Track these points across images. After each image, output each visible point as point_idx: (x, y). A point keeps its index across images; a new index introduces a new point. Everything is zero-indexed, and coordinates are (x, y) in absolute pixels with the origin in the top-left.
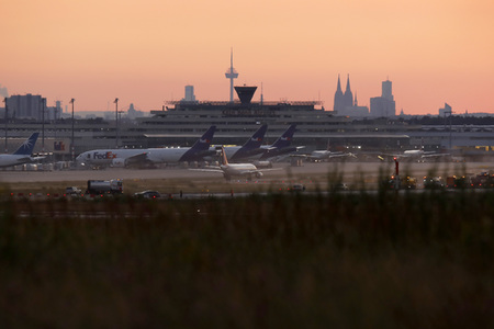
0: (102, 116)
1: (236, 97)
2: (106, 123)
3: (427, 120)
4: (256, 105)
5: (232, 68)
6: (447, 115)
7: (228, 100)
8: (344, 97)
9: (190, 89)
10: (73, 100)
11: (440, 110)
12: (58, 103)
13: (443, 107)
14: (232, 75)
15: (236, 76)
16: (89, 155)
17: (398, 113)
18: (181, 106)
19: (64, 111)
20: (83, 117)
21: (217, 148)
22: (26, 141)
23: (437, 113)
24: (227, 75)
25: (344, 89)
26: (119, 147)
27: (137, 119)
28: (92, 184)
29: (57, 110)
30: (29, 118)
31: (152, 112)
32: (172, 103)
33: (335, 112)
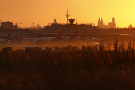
0: (29, 28)
1: (69, 22)
2: (31, 30)
3: (125, 29)
4: (75, 25)
5: (67, 14)
6: (131, 28)
7: (67, 23)
8: (100, 22)
9: (55, 20)
10: (21, 23)
11: (129, 26)
12: (16, 24)
13: (130, 25)
14: (67, 16)
15: (69, 16)
16: (26, 39)
17: (116, 27)
18: (53, 25)
19: (18, 27)
20: (24, 28)
21: (64, 37)
22: (7, 35)
23: (128, 27)
24: (66, 16)
25: (100, 20)
26: (34, 37)
27: (40, 29)
28: (26, 48)
29: (16, 26)
30: (8, 29)
31: (44, 27)
32: (50, 24)
33: (98, 27)
